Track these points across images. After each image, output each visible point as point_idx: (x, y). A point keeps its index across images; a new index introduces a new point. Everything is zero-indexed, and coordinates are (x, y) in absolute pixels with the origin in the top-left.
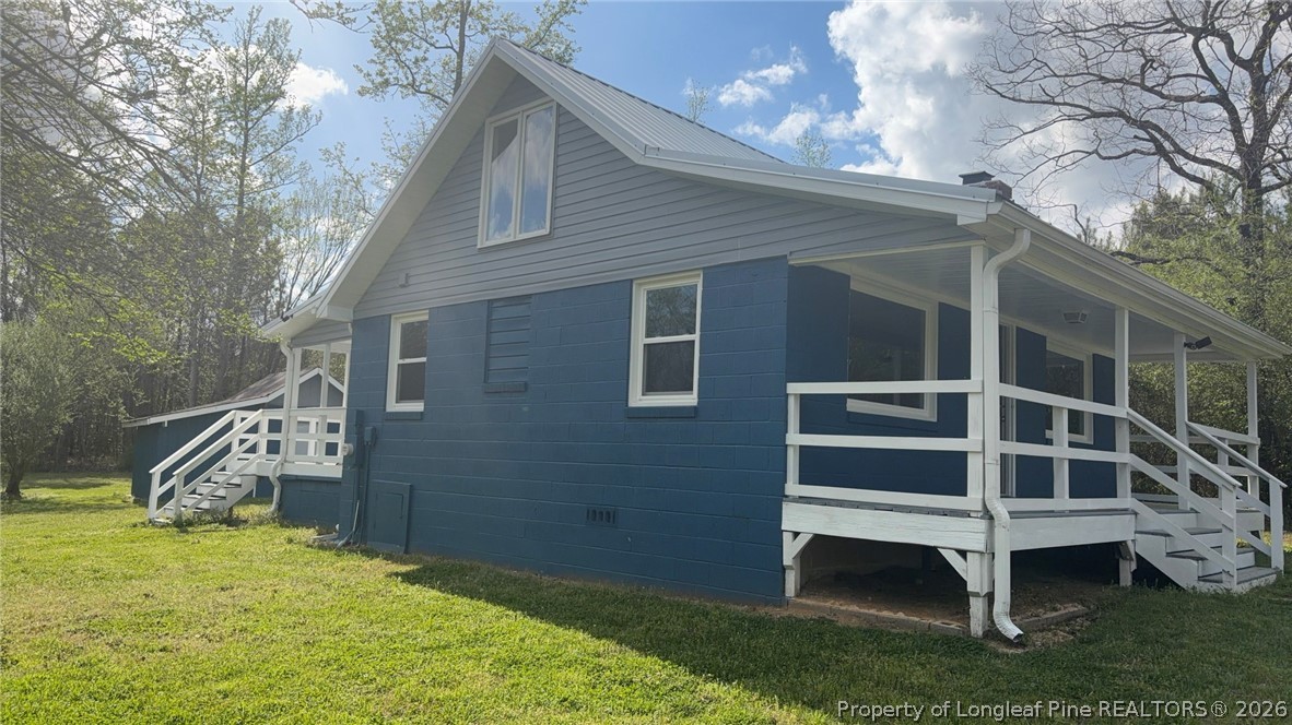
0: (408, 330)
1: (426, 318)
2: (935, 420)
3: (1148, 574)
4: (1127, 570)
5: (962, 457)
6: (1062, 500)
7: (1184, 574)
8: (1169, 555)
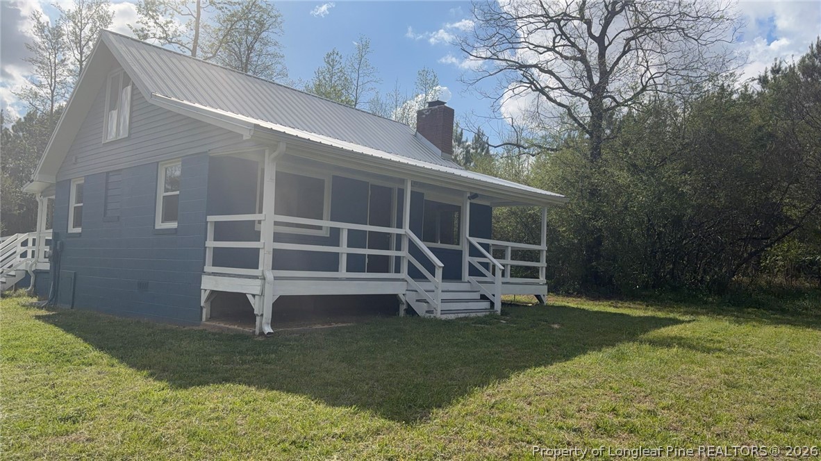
0: (80, 188)
1: (83, 182)
2: (328, 236)
3: (410, 311)
4: (403, 308)
5: (257, 251)
6: (343, 272)
7: (421, 309)
8: (418, 301)
